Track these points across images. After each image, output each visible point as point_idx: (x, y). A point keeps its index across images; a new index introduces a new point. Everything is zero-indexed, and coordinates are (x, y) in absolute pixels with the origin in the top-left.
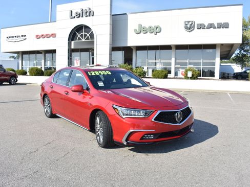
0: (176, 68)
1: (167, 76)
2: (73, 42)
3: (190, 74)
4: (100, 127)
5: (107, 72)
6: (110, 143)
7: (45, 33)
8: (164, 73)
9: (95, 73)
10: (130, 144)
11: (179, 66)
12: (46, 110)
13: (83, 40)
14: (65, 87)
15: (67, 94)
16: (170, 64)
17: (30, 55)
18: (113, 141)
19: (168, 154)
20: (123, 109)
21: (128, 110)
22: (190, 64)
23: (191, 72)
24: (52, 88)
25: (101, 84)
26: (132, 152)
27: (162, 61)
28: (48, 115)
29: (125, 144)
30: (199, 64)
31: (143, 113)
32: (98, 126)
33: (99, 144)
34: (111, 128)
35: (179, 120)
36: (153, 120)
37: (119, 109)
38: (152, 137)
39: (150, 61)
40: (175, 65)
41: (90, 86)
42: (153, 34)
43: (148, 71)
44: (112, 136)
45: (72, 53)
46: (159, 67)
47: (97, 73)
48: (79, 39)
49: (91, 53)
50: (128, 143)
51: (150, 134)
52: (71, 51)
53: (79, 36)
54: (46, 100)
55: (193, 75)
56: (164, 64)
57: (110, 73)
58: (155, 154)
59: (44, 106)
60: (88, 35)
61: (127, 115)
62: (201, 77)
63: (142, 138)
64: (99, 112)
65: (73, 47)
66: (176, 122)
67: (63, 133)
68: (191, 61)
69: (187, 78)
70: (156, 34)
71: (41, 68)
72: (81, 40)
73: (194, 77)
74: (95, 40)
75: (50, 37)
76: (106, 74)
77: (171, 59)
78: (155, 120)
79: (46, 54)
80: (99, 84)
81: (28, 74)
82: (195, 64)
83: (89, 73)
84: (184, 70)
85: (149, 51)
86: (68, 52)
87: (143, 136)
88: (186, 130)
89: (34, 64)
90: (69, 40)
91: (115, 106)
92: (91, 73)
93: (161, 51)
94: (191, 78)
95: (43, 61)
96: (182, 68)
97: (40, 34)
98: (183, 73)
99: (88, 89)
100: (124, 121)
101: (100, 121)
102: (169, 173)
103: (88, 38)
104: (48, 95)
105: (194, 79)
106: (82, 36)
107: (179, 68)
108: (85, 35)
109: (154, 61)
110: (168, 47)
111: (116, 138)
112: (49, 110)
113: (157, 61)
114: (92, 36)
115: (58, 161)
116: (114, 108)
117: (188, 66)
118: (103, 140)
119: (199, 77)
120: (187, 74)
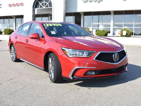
0: (114, 29)
1: (107, 34)
2: (36, 9)
3: (124, 33)
4: (52, 66)
5: (59, 24)
6: (59, 79)
7: (15, 3)
8: (105, 33)
9: (49, 25)
10: (75, 79)
11: (116, 27)
12: (12, 56)
13: (44, 7)
14: (26, 37)
15: (27, 42)
16: (110, 26)
17: (5, 19)
18: (62, 77)
19: (107, 88)
20: (70, 50)
21: (74, 51)
22: (125, 25)
23: (126, 31)
24: (16, 38)
25: (53, 33)
26: (77, 86)
27: (103, 23)
28: (14, 60)
29: (71, 79)
30: (132, 25)
31: (86, 53)
32: (50, 66)
33: (51, 80)
34: (60, 66)
35: (116, 60)
36: (94, 59)
37: (67, 50)
38: (94, 73)
39: (94, 24)
40: (114, 26)
41: (45, 34)
42: (97, 2)
43: (92, 31)
44: (61, 73)
45: (36, 18)
46: (101, 28)
47: (51, 25)
48: (41, 7)
49: (50, 18)
50: (74, 78)
51: (92, 71)
52: (35, 16)
53: (41, 4)
54: (12, 48)
55: (127, 34)
56: (105, 26)
57: (61, 25)
58: (96, 88)
59: (11, 53)
60: (48, 4)
61: (73, 55)
62: (133, 36)
63: (85, 74)
64: (51, 54)
65: (36, 13)
66: (114, 62)
67: (24, 72)
68: (126, 23)
69: (122, 36)
70: (99, 3)
71: (13, 29)
72: (42, 7)
73: (128, 35)
74: (53, 7)
75: (19, 6)
76: (58, 25)
77: (110, 22)
78: (96, 59)
79: (17, 19)
80: (52, 32)
81: (3, 33)
82: (128, 26)
83: (44, 24)
84: (120, 30)
85: (94, 16)
86: (33, 17)
87: (86, 73)
88: (122, 69)
89: (8, 26)
90: (33, 8)
91: (63, 48)
92: (46, 25)
93: (103, 16)
94: (126, 36)
95: (14, 24)
96: (119, 29)
97: (12, 4)
98: (120, 32)
99: (43, 37)
100: (71, 60)
101: (52, 60)
102: (107, 102)
103: (47, 6)
104: (14, 44)
105: (128, 37)
106: (43, 4)
107: (116, 29)
108: (46, 4)
109: (97, 24)
110: (108, 13)
111: (64, 74)
112: (14, 56)
113: (99, 24)
114: (50, 4)
115: (17, 92)
116: (63, 50)
117: (123, 27)
118: (54, 76)
119: (131, 36)
120: (122, 33)
